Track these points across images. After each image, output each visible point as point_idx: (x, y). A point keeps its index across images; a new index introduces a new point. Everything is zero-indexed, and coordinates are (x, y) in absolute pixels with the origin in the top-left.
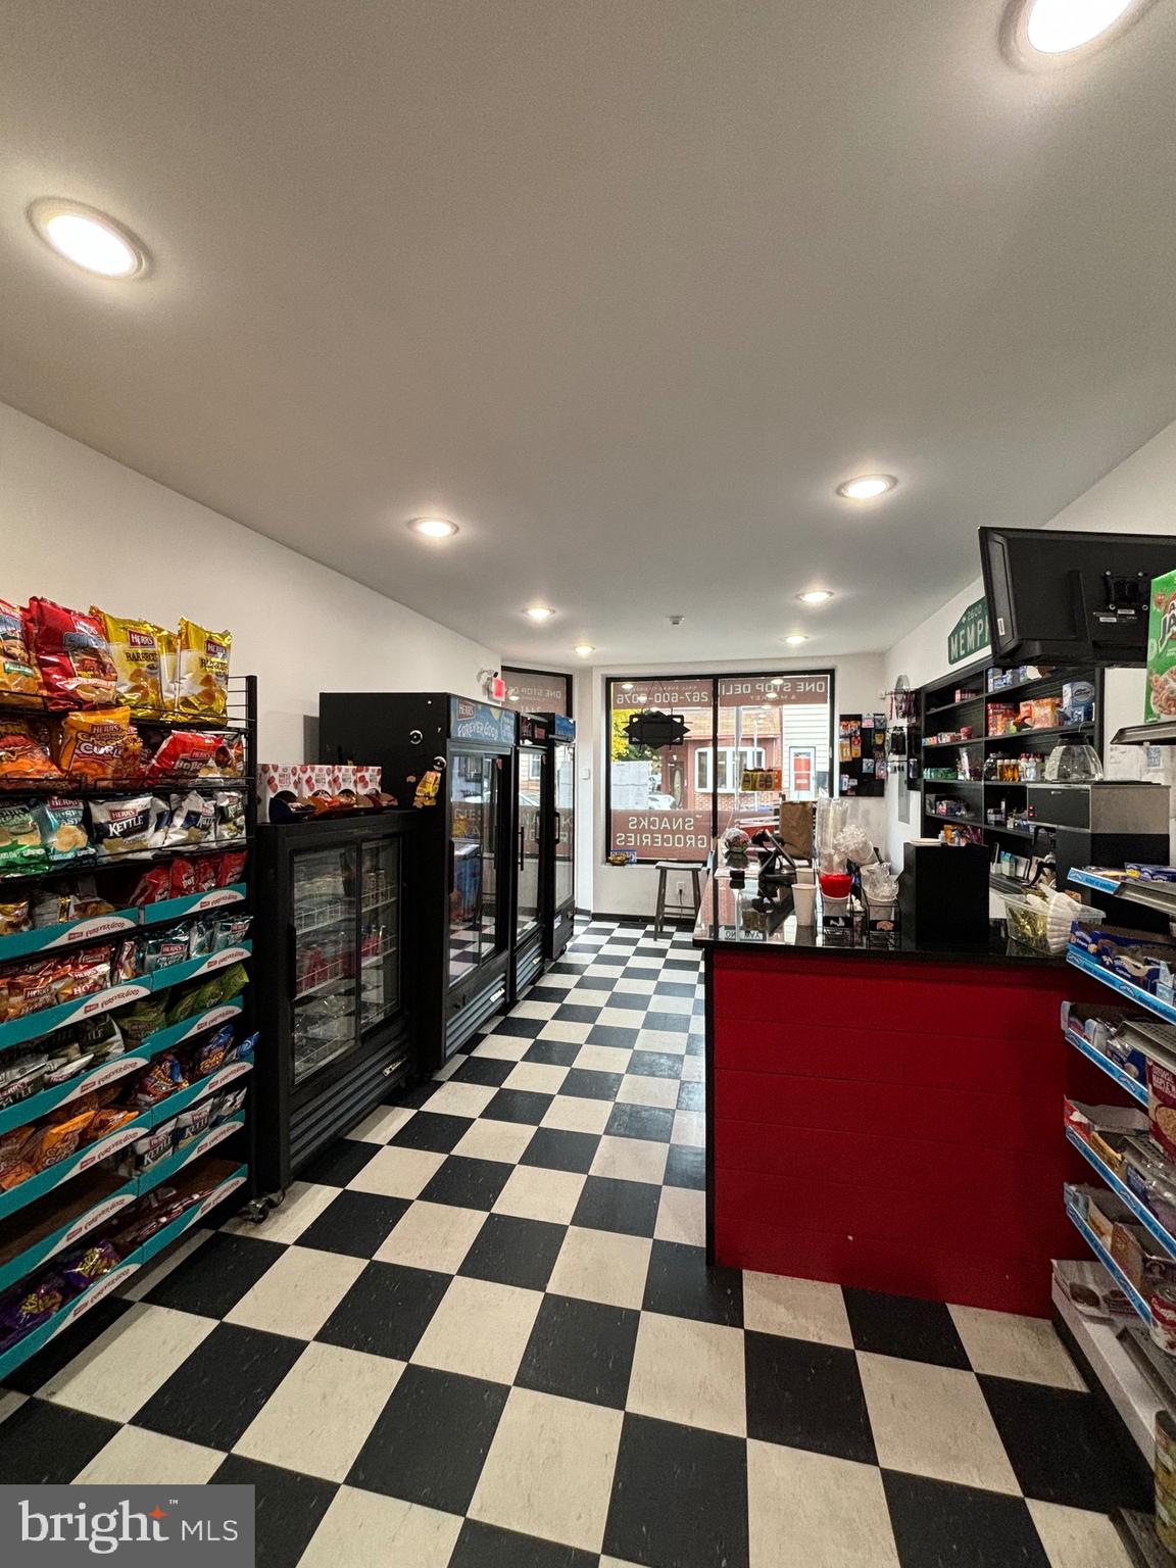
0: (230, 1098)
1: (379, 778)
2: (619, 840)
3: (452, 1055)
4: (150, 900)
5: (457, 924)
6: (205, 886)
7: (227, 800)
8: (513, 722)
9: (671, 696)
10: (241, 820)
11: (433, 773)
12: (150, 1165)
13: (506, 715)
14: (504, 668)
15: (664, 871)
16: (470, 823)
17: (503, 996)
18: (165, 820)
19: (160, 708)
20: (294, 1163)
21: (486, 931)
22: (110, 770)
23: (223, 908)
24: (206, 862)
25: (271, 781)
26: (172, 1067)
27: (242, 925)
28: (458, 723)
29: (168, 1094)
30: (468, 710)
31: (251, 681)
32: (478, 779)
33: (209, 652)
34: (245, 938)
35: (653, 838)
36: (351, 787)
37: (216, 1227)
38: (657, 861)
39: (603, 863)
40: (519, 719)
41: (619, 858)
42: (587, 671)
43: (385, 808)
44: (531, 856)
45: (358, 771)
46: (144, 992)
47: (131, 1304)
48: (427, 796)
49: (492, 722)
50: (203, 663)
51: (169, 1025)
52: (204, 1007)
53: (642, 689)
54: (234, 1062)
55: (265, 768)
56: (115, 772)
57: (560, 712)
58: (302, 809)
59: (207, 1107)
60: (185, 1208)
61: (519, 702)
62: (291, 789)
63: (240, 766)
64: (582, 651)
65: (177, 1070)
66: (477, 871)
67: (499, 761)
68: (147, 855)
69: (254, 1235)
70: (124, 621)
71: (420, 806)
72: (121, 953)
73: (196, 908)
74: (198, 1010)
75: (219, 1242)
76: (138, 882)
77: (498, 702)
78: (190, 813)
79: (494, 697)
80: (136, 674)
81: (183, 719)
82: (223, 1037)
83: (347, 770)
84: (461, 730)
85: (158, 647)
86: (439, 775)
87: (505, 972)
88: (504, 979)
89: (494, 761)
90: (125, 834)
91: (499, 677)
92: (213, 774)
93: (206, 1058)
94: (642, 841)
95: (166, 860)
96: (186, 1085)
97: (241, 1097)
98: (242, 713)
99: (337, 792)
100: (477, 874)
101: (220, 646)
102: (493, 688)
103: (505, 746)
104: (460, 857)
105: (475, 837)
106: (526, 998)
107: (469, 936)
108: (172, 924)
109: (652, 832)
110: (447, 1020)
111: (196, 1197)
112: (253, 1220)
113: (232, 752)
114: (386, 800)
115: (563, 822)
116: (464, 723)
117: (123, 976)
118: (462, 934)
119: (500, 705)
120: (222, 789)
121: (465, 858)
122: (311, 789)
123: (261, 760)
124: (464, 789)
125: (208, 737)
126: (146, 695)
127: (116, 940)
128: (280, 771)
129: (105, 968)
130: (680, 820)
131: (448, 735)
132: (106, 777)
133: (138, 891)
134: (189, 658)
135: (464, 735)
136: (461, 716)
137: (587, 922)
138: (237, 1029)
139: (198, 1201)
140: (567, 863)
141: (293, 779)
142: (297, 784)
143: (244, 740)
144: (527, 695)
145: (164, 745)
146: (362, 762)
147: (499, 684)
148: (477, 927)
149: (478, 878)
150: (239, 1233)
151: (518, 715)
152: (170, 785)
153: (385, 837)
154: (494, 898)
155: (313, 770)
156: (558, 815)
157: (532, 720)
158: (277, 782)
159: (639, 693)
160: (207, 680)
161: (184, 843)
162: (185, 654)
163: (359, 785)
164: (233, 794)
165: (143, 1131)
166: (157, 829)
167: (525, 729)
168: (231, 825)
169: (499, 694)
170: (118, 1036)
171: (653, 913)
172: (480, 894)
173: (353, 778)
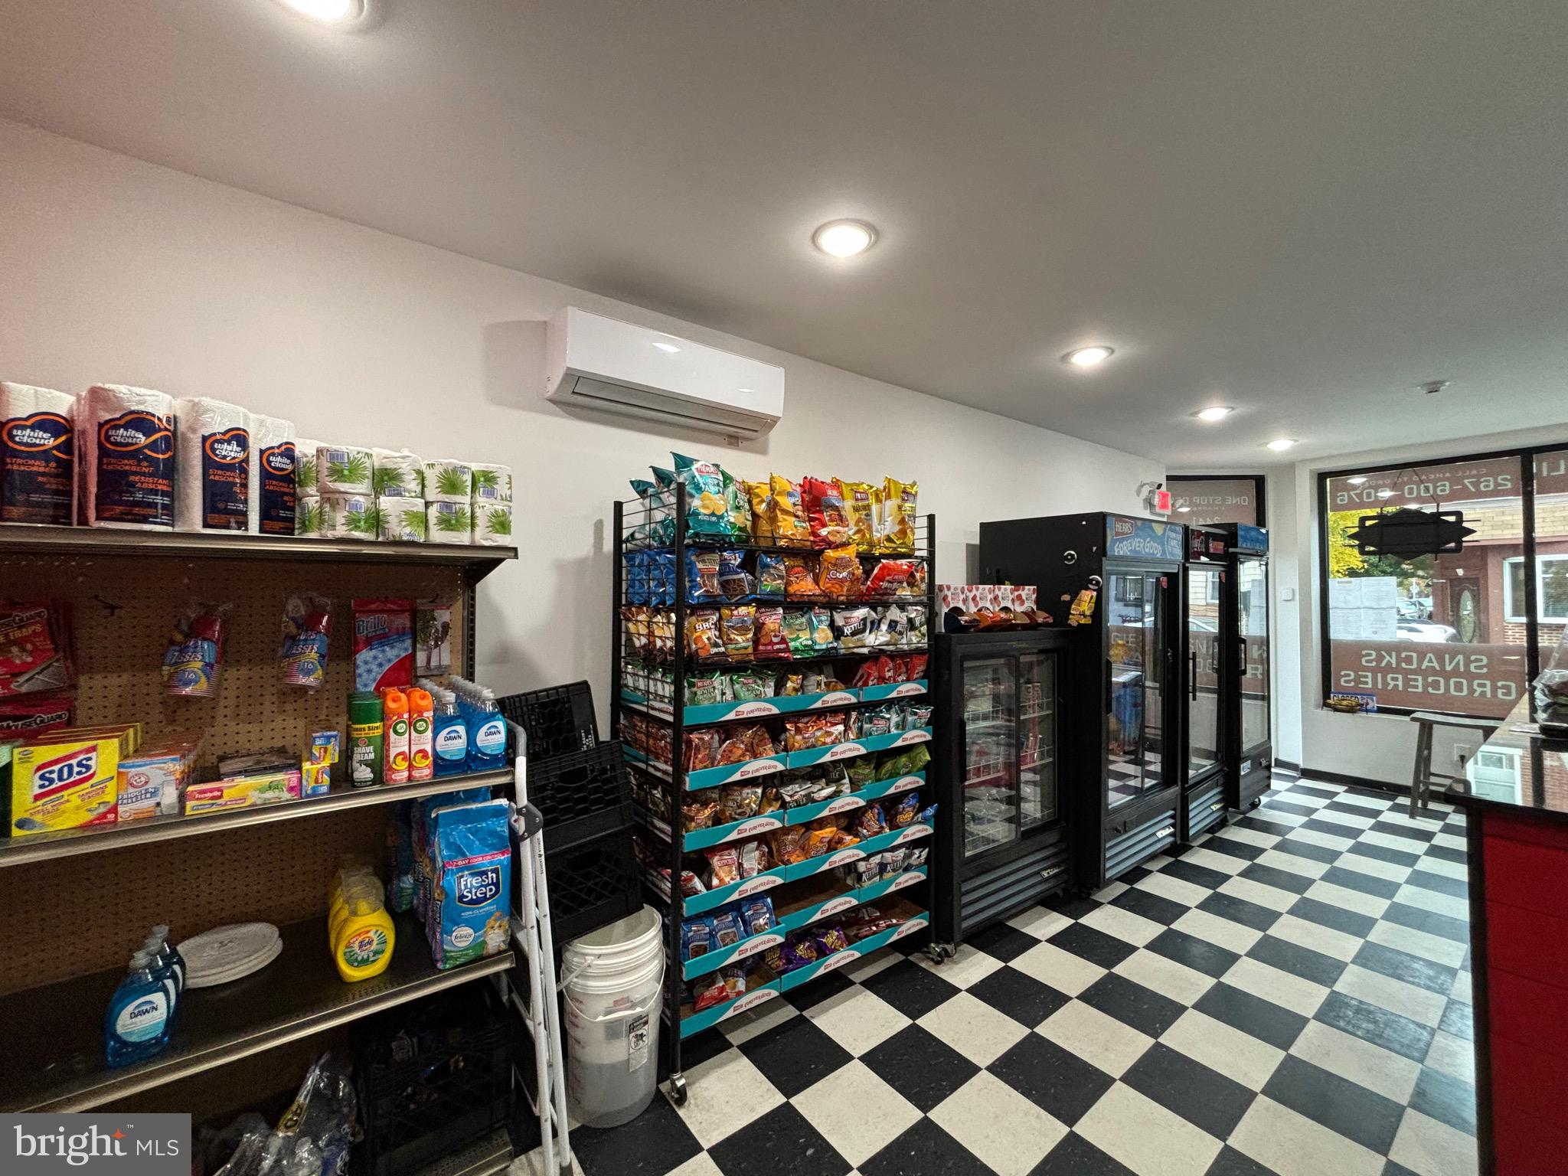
0: (917, 852)
1: (1034, 596)
2: (1345, 679)
3: (1112, 880)
4: (866, 684)
5: (1116, 754)
6: (900, 679)
7: (916, 613)
8: (1180, 537)
9: (1435, 488)
10: (924, 629)
11: (1088, 592)
12: (866, 884)
13: (1170, 530)
14: (1169, 478)
15: (1426, 728)
16: (1130, 649)
17: (1171, 835)
18: (875, 625)
19: (871, 545)
20: (965, 924)
21: (1152, 768)
22: (845, 589)
23: (912, 698)
24: (901, 659)
25: (945, 598)
26: (879, 814)
27: (925, 713)
28: (1114, 542)
29: (877, 833)
30: (1126, 527)
31: (931, 518)
32: (1139, 603)
33: (903, 499)
34: (928, 724)
35: (1406, 682)
36: (1009, 605)
37: (907, 954)
38: (1414, 712)
39: (1317, 707)
40: (1187, 532)
41: (1345, 703)
42: (1287, 468)
43: (1040, 625)
44: (1209, 691)
45: (1015, 590)
46: (863, 751)
47: (852, 983)
48: (1083, 614)
49: (1154, 537)
50: (900, 507)
51: (877, 781)
52: (899, 774)
53: (1381, 482)
54: (920, 823)
55: (941, 588)
56: (848, 590)
57: (1247, 520)
58: (971, 622)
59: (901, 853)
60: (888, 926)
61: (1191, 514)
62: (961, 605)
63: (924, 586)
64: (1280, 445)
65: (882, 816)
66: (1139, 701)
67: (1164, 579)
68: (865, 651)
69: (933, 971)
70: (852, 485)
71: (1075, 624)
72: (849, 720)
73: (894, 695)
74: (895, 775)
75: (906, 966)
76: (857, 671)
77: (1163, 516)
78: (892, 621)
79: (1158, 510)
80: (859, 520)
81: (888, 552)
82: (911, 801)
83: (1005, 590)
84: (1119, 548)
85: (872, 500)
86: (1095, 594)
87: (1174, 809)
88: (1172, 817)
89: (1158, 579)
90: (853, 634)
91: (1164, 489)
92: (905, 592)
93: (901, 813)
94: (1385, 684)
95: (876, 655)
96: (887, 830)
97: (925, 853)
98: (924, 544)
99: (997, 609)
100: (1140, 705)
101: (910, 494)
102: (1156, 501)
103: (1171, 563)
104: (1118, 683)
105: (1136, 664)
106: (1202, 846)
107: (1130, 769)
108: (879, 703)
109: (1406, 673)
110: (1106, 842)
111: (894, 921)
112: (932, 960)
113: (918, 575)
114: (1041, 617)
115: (1254, 652)
116: (1121, 541)
117: (851, 736)
118: (1120, 765)
119: (1165, 520)
120: (911, 604)
121: (1124, 685)
122: (976, 606)
123: (938, 582)
124: (1123, 614)
125: (903, 563)
126: (864, 535)
127: (846, 709)
128: (952, 590)
129: (841, 728)
130: (1460, 657)
131: (1104, 554)
132: (842, 594)
133: (857, 678)
134: (891, 505)
135: (1121, 553)
136: (1117, 534)
137: (1294, 779)
138: (923, 797)
139: (896, 925)
140: (1259, 703)
141: (962, 597)
142: (965, 601)
143: (926, 566)
144: (1200, 505)
145: (876, 571)
146: (1018, 583)
147: (1164, 496)
148: (1139, 762)
149: (1140, 708)
150: (923, 965)
151: (1186, 529)
152: (878, 600)
153: (1041, 652)
154: (1159, 732)
155: (977, 589)
156: (1244, 641)
157: (1207, 534)
158: (949, 599)
159: (1377, 488)
160: (902, 521)
161: (888, 644)
162: (888, 503)
163: (1017, 603)
164: (919, 608)
165: (863, 855)
166: (870, 632)
167: (1196, 544)
168: (917, 632)
169: (1164, 506)
170: (846, 781)
171: (1408, 781)
172: (1143, 727)
173: (1011, 597)
